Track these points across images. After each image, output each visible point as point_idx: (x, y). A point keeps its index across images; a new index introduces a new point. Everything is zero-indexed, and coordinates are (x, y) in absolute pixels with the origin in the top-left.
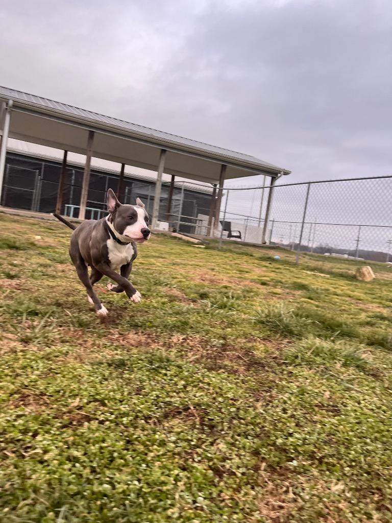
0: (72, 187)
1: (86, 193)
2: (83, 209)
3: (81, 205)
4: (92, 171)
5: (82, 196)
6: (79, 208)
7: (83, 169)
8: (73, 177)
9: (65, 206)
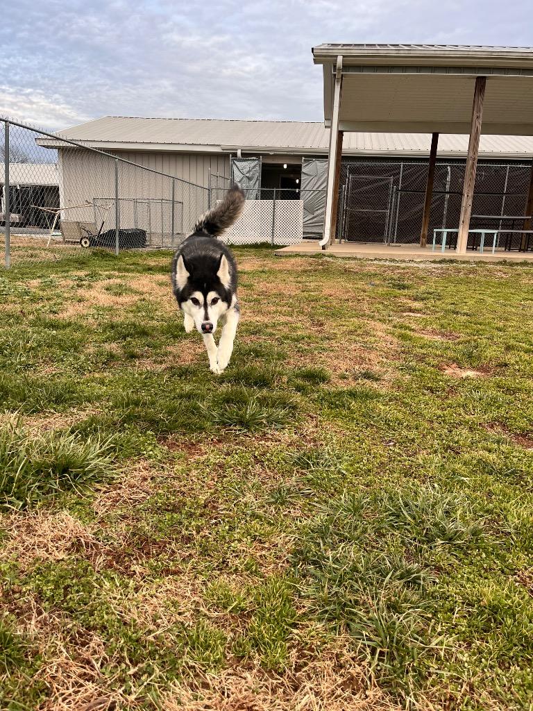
0: (447, 196)
1: (470, 202)
2: (463, 234)
3: (461, 227)
4: (480, 161)
5: (463, 209)
6: (457, 233)
7: (464, 161)
8: (449, 179)
9: (433, 232)
